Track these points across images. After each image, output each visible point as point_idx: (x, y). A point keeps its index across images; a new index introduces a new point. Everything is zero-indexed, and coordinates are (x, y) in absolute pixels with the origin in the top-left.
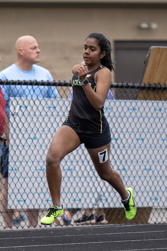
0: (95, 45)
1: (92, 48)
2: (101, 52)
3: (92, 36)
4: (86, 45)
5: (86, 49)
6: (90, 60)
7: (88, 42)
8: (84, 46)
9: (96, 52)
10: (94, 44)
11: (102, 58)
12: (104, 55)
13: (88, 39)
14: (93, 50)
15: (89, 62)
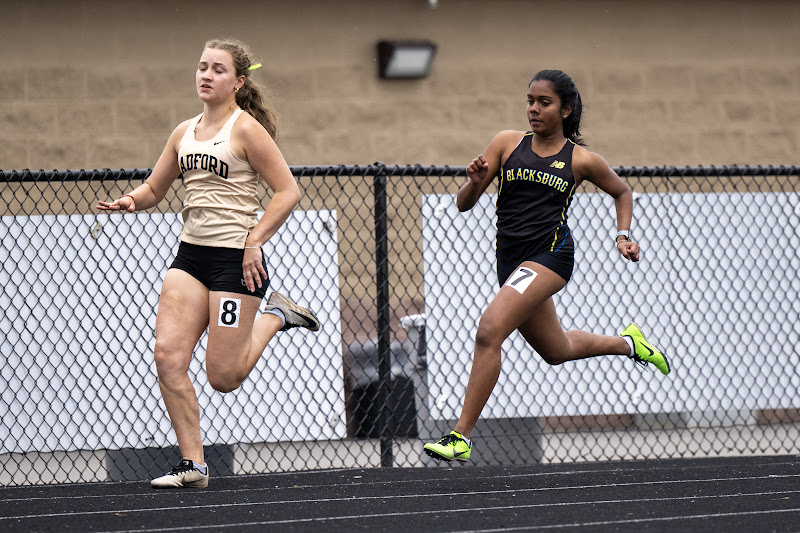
0: (549, 94)
1: (543, 100)
2: (564, 105)
3: (541, 76)
4: (530, 96)
5: (532, 103)
6: (542, 124)
7: (534, 89)
8: (527, 99)
9: (552, 108)
10: (546, 91)
11: (567, 118)
12: (570, 112)
13: (534, 83)
14: (546, 105)
15: (540, 129)
